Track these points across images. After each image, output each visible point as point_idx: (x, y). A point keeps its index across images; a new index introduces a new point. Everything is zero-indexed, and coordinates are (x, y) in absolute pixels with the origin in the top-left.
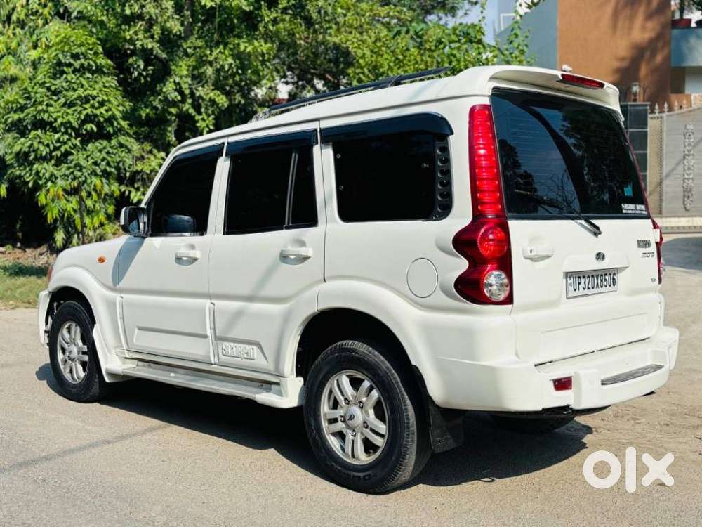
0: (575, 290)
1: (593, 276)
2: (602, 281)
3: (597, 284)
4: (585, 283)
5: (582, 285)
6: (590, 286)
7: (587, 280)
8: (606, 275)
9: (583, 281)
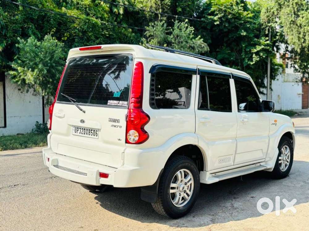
0: (76, 132)
1: (85, 129)
2: (89, 132)
3: (87, 133)
4: (80, 131)
5: (79, 131)
6: (83, 133)
7: (82, 130)
8: (92, 130)
9: (79, 130)
